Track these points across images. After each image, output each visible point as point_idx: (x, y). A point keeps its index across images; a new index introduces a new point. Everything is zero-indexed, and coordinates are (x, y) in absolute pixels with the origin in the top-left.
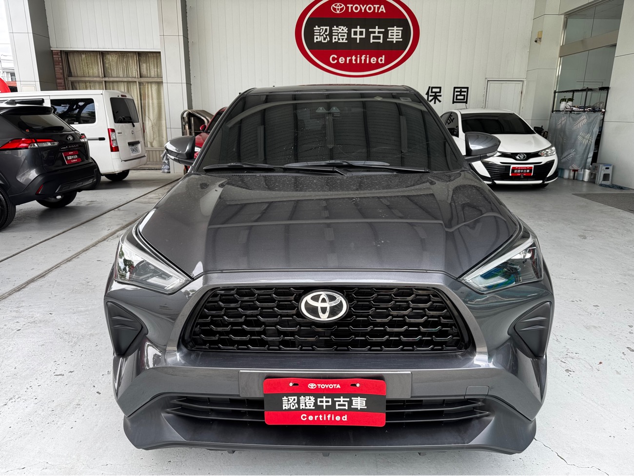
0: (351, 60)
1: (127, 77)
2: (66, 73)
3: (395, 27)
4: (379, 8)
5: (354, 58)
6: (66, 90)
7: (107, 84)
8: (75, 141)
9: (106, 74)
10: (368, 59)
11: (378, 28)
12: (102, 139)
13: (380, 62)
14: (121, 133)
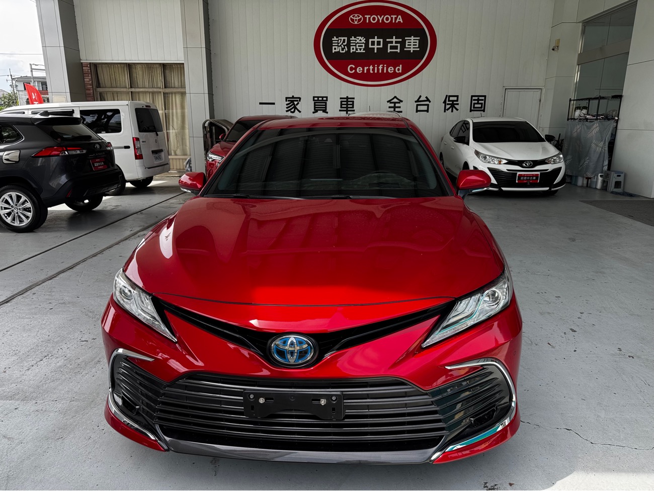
0: (368, 70)
1: (152, 88)
2: (95, 84)
3: (412, 37)
4: (396, 19)
5: (371, 67)
6: (94, 101)
7: (134, 95)
8: (102, 149)
9: (132, 86)
10: (385, 68)
11: (396, 38)
12: (128, 147)
13: (397, 72)
14: (145, 142)
